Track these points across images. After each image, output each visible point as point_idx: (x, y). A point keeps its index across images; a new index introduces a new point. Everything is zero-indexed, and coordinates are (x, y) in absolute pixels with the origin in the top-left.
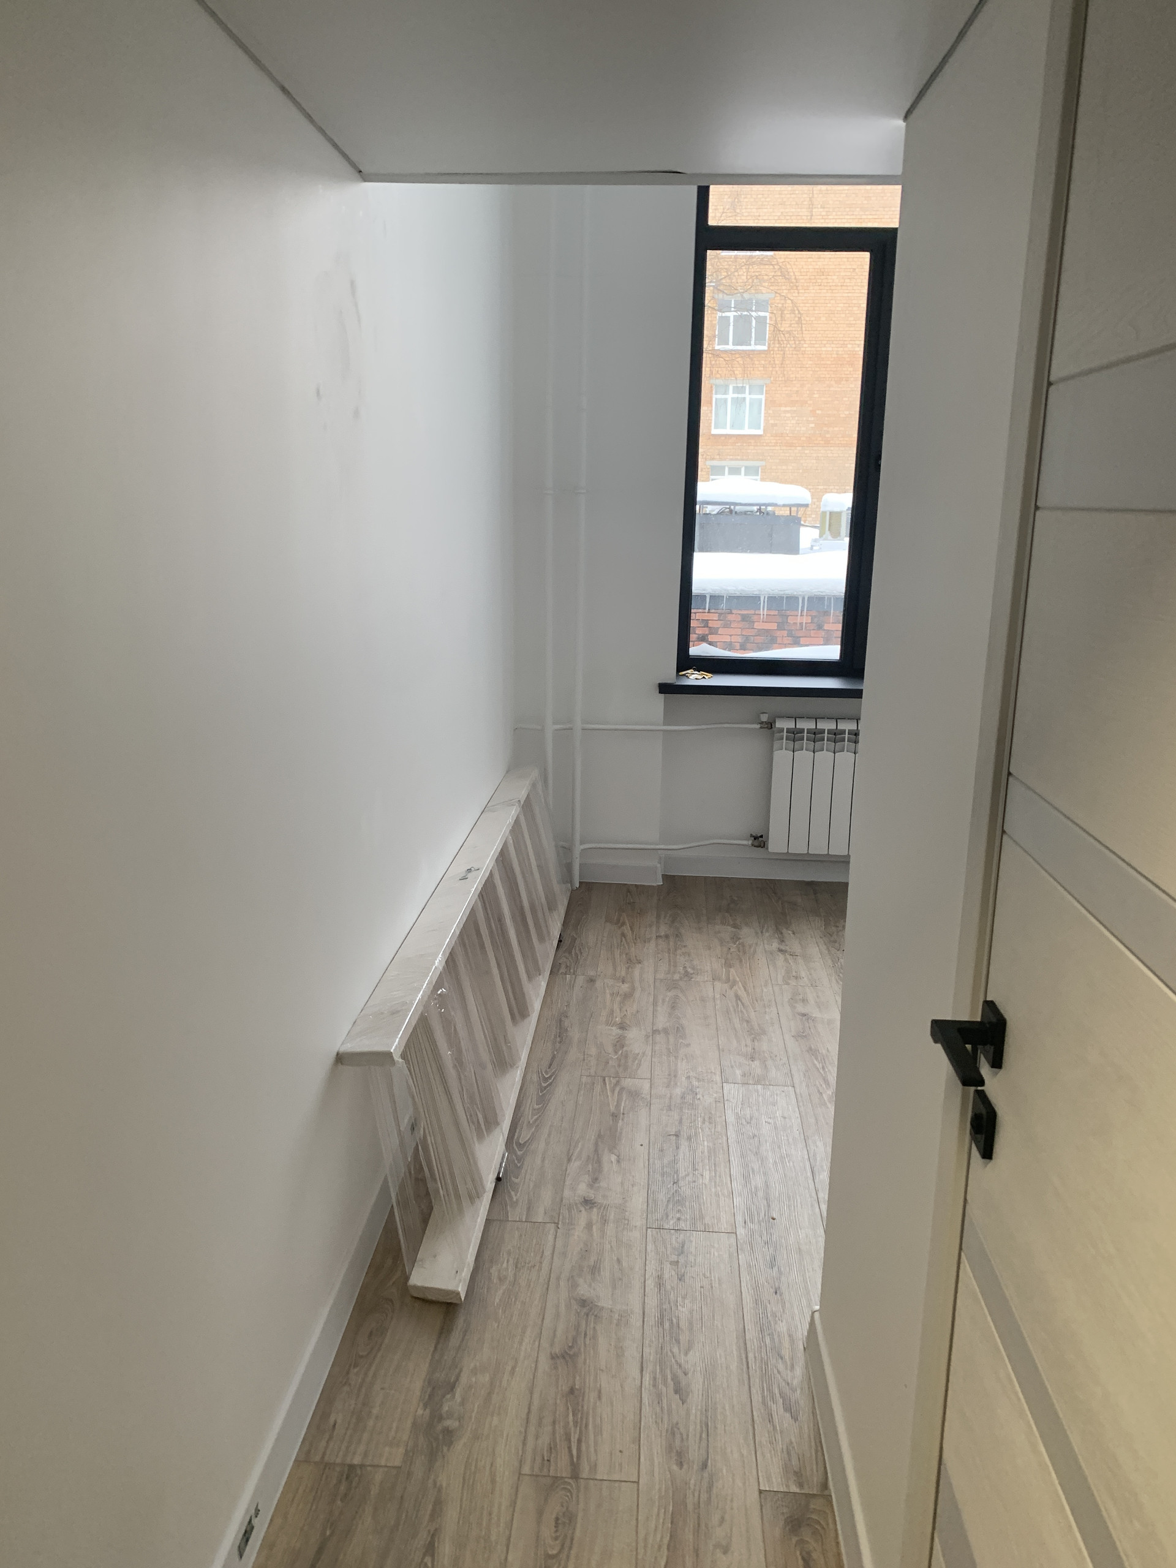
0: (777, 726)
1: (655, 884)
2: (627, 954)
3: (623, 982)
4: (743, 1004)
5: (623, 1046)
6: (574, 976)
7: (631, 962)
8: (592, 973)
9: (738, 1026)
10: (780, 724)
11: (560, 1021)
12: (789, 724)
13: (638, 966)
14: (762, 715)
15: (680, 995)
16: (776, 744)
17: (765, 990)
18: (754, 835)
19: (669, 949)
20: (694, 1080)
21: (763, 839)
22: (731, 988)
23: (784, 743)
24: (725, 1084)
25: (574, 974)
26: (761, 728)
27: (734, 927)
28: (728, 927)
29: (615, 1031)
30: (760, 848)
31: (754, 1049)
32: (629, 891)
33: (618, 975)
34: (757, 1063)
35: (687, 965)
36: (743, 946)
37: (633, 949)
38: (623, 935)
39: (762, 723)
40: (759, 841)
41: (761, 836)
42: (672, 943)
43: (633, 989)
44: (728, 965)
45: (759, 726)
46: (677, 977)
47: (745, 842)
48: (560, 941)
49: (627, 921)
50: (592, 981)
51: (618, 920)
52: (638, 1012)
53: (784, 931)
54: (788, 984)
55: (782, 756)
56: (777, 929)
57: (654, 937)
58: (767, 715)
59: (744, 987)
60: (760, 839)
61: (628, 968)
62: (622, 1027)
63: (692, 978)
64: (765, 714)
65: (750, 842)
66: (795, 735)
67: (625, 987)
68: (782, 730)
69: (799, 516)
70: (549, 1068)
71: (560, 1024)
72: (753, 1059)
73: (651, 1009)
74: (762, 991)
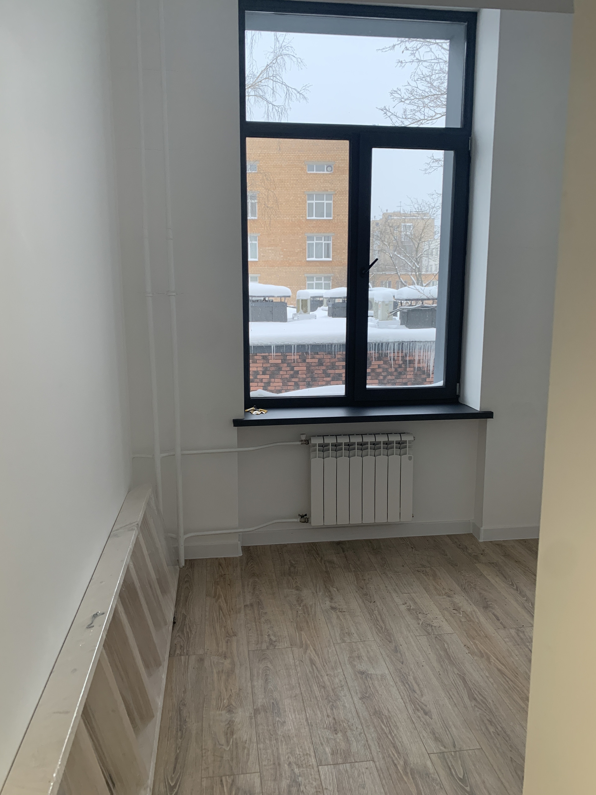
0: (312, 443)
1: (237, 556)
2: (225, 627)
3: (225, 657)
4: (317, 668)
5: (232, 733)
6: (187, 656)
7: (230, 635)
8: (201, 652)
9: (317, 693)
10: (314, 441)
11: (180, 710)
12: (320, 441)
13: (234, 638)
14: (302, 436)
15: (269, 665)
16: (312, 455)
17: (330, 651)
18: (301, 514)
19: (255, 618)
20: (295, 766)
21: (307, 517)
22: (305, 652)
23: (317, 453)
24: (320, 767)
25: (187, 654)
26: (302, 444)
27: (297, 590)
28: (293, 590)
29: (225, 715)
30: (305, 523)
31: (334, 719)
32: (220, 564)
33: (220, 651)
34: (340, 735)
35: (271, 632)
36: (307, 608)
37: (229, 621)
38: (220, 608)
39: (302, 441)
40: (305, 518)
41: (306, 515)
42: (256, 612)
43: (233, 664)
44: (299, 629)
45: (300, 443)
46: (264, 646)
47: (295, 520)
48: (174, 623)
49: (221, 593)
50: (201, 660)
51: (215, 593)
52: (240, 690)
53: (331, 589)
54: (344, 641)
55: (316, 462)
56: (326, 587)
57: (243, 607)
58: (305, 435)
59: (314, 649)
60: (305, 517)
61: (227, 642)
62: (230, 711)
63: (275, 646)
64: (304, 435)
65: (299, 520)
66: (324, 447)
67: (227, 663)
68: (315, 445)
69: (286, 302)
70: (174, 773)
71: (180, 714)
72: (336, 731)
73: (249, 684)
74: (328, 652)
